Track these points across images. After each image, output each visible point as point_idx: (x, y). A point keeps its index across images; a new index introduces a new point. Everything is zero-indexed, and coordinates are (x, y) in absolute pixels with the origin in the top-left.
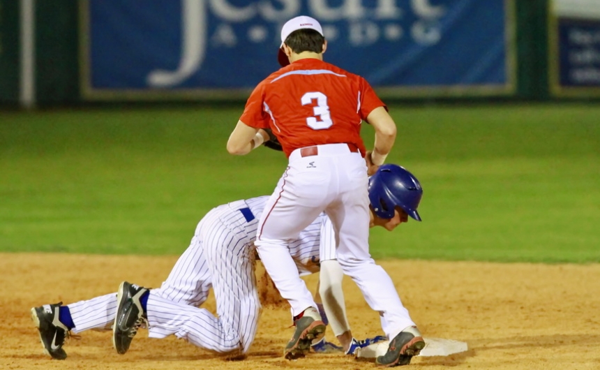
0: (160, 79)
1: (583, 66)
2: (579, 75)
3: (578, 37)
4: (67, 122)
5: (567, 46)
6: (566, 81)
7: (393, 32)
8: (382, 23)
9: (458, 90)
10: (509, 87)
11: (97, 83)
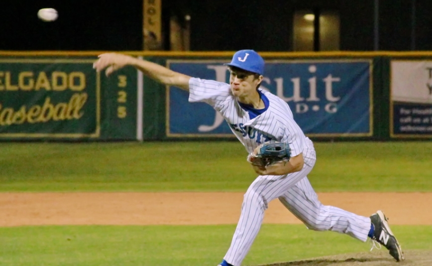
0: (203, 128)
1: (406, 124)
2: (403, 129)
3: (402, 111)
4: (161, 149)
5: (398, 116)
6: (397, 131)
7: (316, 108)
8: (311, 104)
9: (345, 135)
10: (370, 134)
11: (172, 131)
